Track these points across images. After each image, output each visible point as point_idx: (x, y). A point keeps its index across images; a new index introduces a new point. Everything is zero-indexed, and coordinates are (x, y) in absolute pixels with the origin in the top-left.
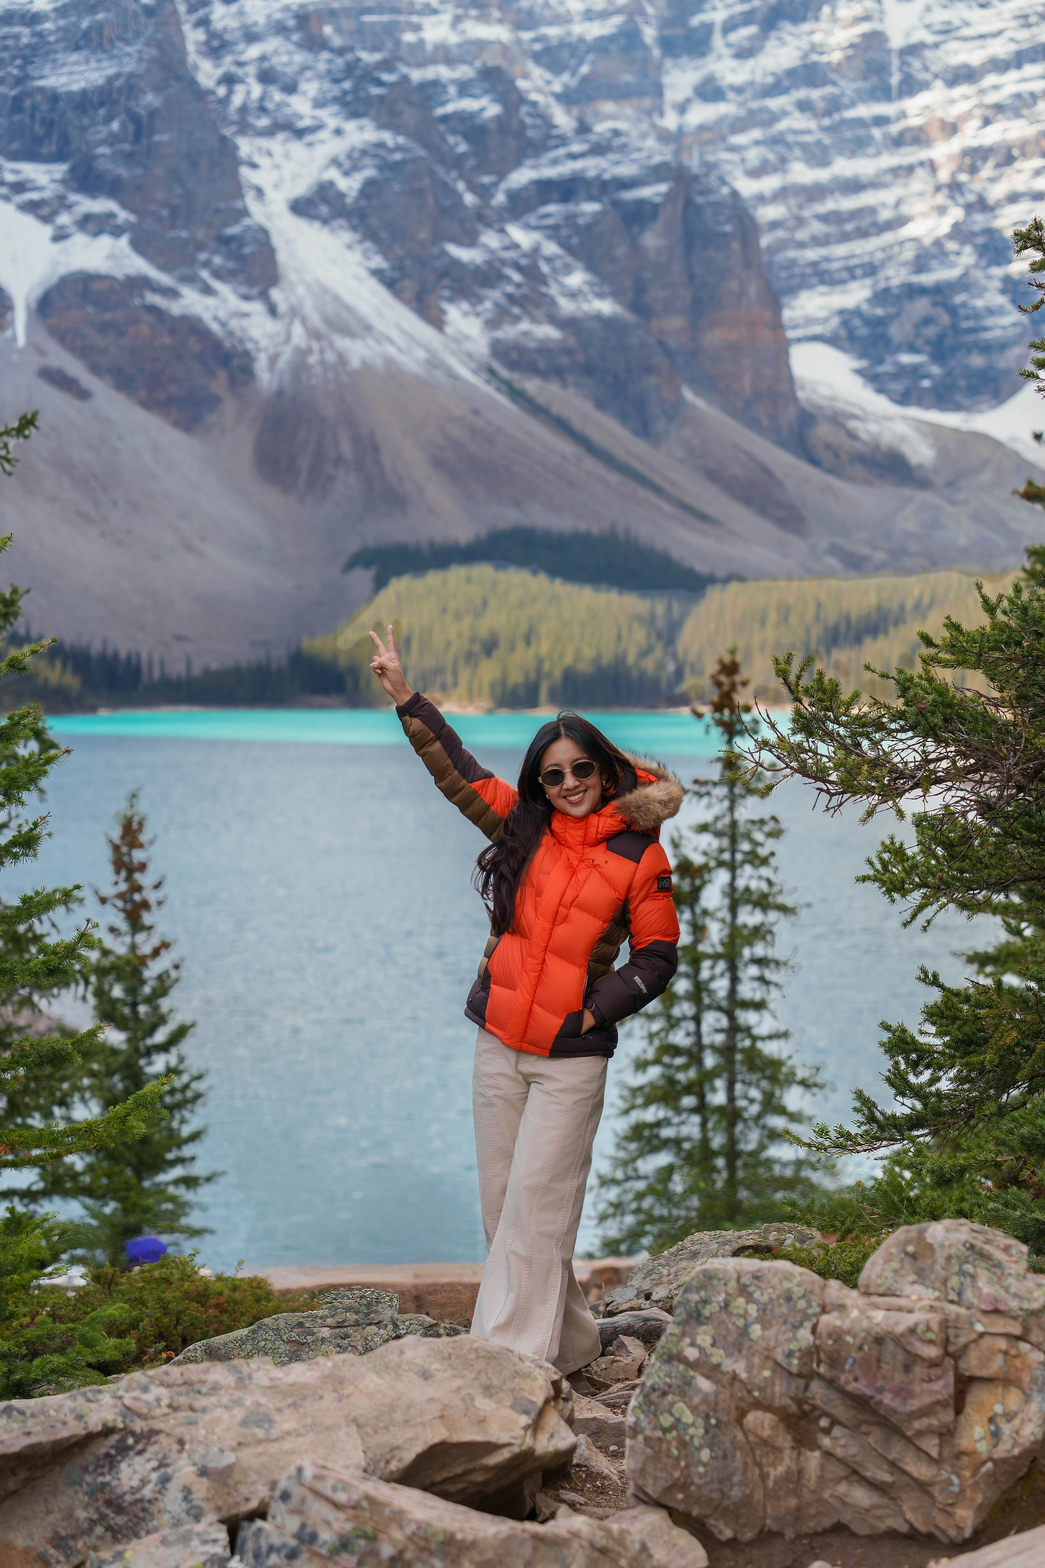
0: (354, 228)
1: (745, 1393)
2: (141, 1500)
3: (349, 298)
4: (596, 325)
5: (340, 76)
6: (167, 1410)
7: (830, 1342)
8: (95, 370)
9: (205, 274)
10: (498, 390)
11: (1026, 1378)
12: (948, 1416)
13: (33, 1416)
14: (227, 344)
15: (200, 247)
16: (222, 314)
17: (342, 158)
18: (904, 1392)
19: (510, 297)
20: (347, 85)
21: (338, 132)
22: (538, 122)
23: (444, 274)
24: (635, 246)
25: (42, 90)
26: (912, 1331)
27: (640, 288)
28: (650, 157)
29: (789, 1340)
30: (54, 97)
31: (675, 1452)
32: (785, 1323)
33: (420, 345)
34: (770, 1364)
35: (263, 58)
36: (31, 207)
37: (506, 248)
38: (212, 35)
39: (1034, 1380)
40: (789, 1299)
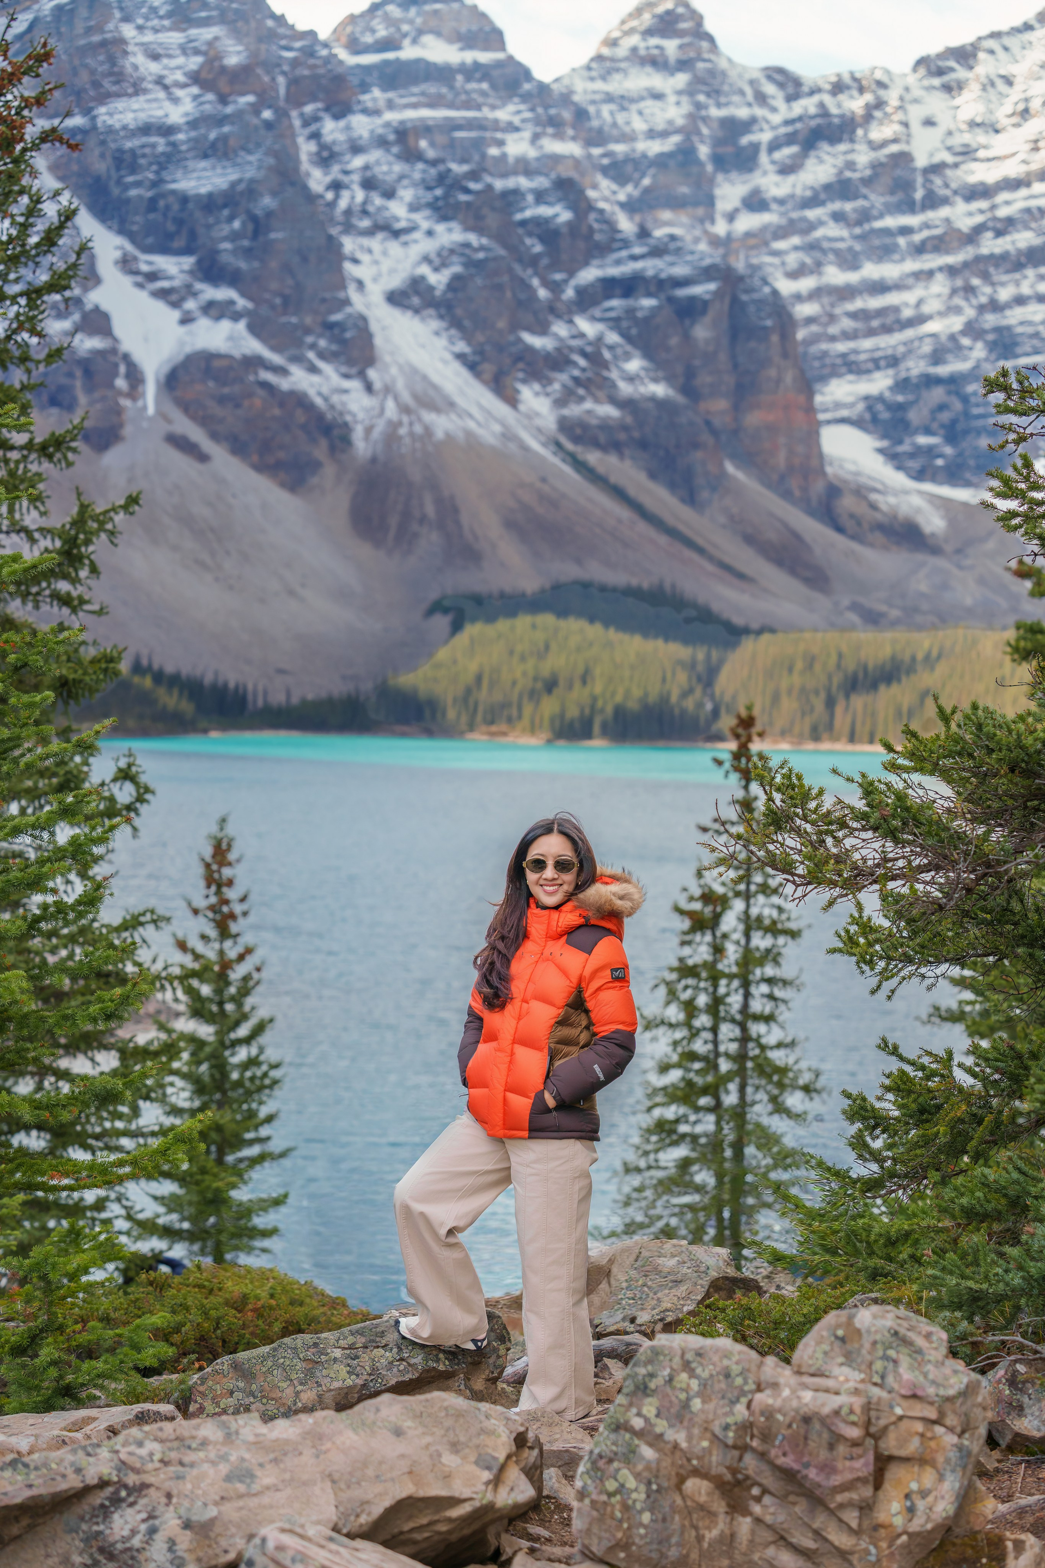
0: (441, 317)
1: (685, 1461)
2: (129, 1549)
3: (435, 378)
4: (651, 405)
5: (433, 184)
6: (158, 1465)
7: (762, 1419)
8: (214, 436)
9: (311, 355)
10: (564, 460)
11: (940, 1459)
12: (867, 1492)
13: (36, 1468)
14: (329, 416)
15: (308, 331)
16: (325, 390)
17: (433, 256)
18: (828, 1468)
19: (576, 380)
20: (439, 192)
21: (430, 233)
22: (605, 227)
23: (519, 358)
24: (687, 337)
25: (173, 192)
26: (837, 1413)
27: (690, 374)
28: (702, 259)
29: (726, 1414)
30: (184, 199)
31: (618, 1515)
32: (723, 1397)
33: (497, 420)
34: (708, 1435)
35: (366, 167)
36: (162, 294)
37: (574, 337)
38: (323, 147)
39: (948, 1461)
40: (727, 1376)
